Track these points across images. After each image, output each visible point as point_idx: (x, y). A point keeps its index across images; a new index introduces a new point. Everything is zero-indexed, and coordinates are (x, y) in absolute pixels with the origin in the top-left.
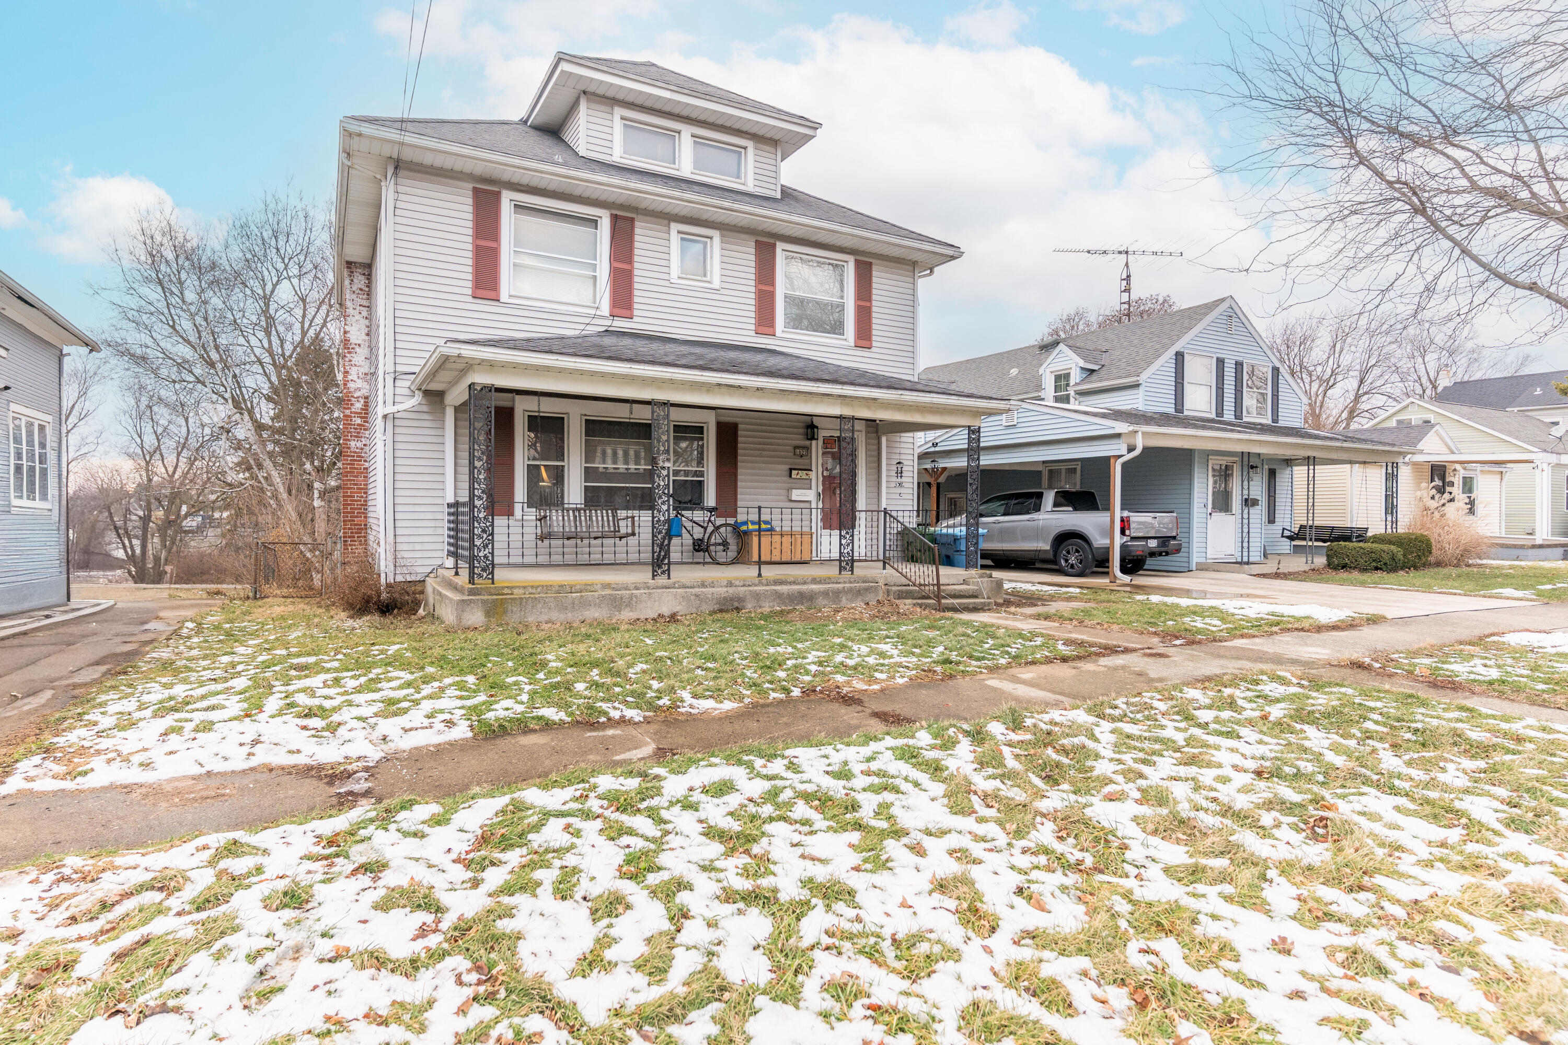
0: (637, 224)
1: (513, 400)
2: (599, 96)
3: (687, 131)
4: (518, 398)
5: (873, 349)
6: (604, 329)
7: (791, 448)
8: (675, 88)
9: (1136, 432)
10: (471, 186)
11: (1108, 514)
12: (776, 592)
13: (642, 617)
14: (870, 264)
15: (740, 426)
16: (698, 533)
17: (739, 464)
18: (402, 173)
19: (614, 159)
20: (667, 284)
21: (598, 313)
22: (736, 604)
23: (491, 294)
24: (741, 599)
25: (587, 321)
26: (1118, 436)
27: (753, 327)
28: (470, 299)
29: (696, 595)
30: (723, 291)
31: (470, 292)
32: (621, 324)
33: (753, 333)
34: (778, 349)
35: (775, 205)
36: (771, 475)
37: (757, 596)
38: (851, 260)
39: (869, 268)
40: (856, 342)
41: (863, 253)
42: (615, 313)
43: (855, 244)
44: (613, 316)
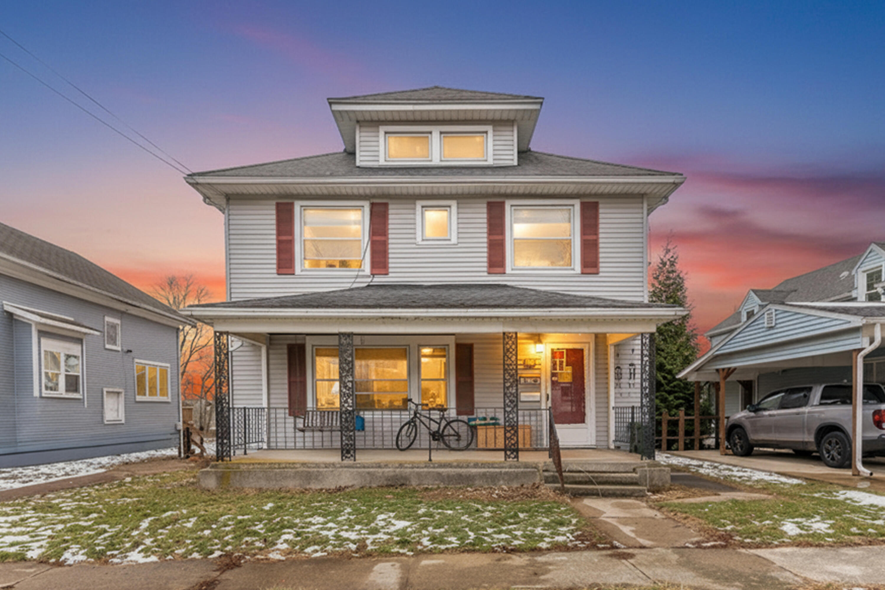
0: (390, 207)
1: (305, 339)
2: (367, 121)
3: (436, 130)
4: (308, 338)
5: (601, 274)
6: (366, 285)
9: (874, 324)
10: (274, 202)
11: (850, 408)
14: (597, 203)
15: (475, 346)
16: (434, 427)
17: (475, 375)
18: (231, 202)
19: (380, 163)
20: (414, 246)
21: (361, 273)
22: (402, 481)
23: (290, 271)
25: (353, 280)
26: (856, 330)
27: (485, 269)
28: (276, 276)
30: (460, 245)
31: (275, 271)
32: (379, 280)
33: (486, 274)
34: (508, 283)
35: (514, 172)
37: (425, 476)
38: (577, 203)
39: (595, 206)
40: (582, 270)
41: (590, 195)
42: (374, 272)
43: (583, 189)
44: (373, 275)
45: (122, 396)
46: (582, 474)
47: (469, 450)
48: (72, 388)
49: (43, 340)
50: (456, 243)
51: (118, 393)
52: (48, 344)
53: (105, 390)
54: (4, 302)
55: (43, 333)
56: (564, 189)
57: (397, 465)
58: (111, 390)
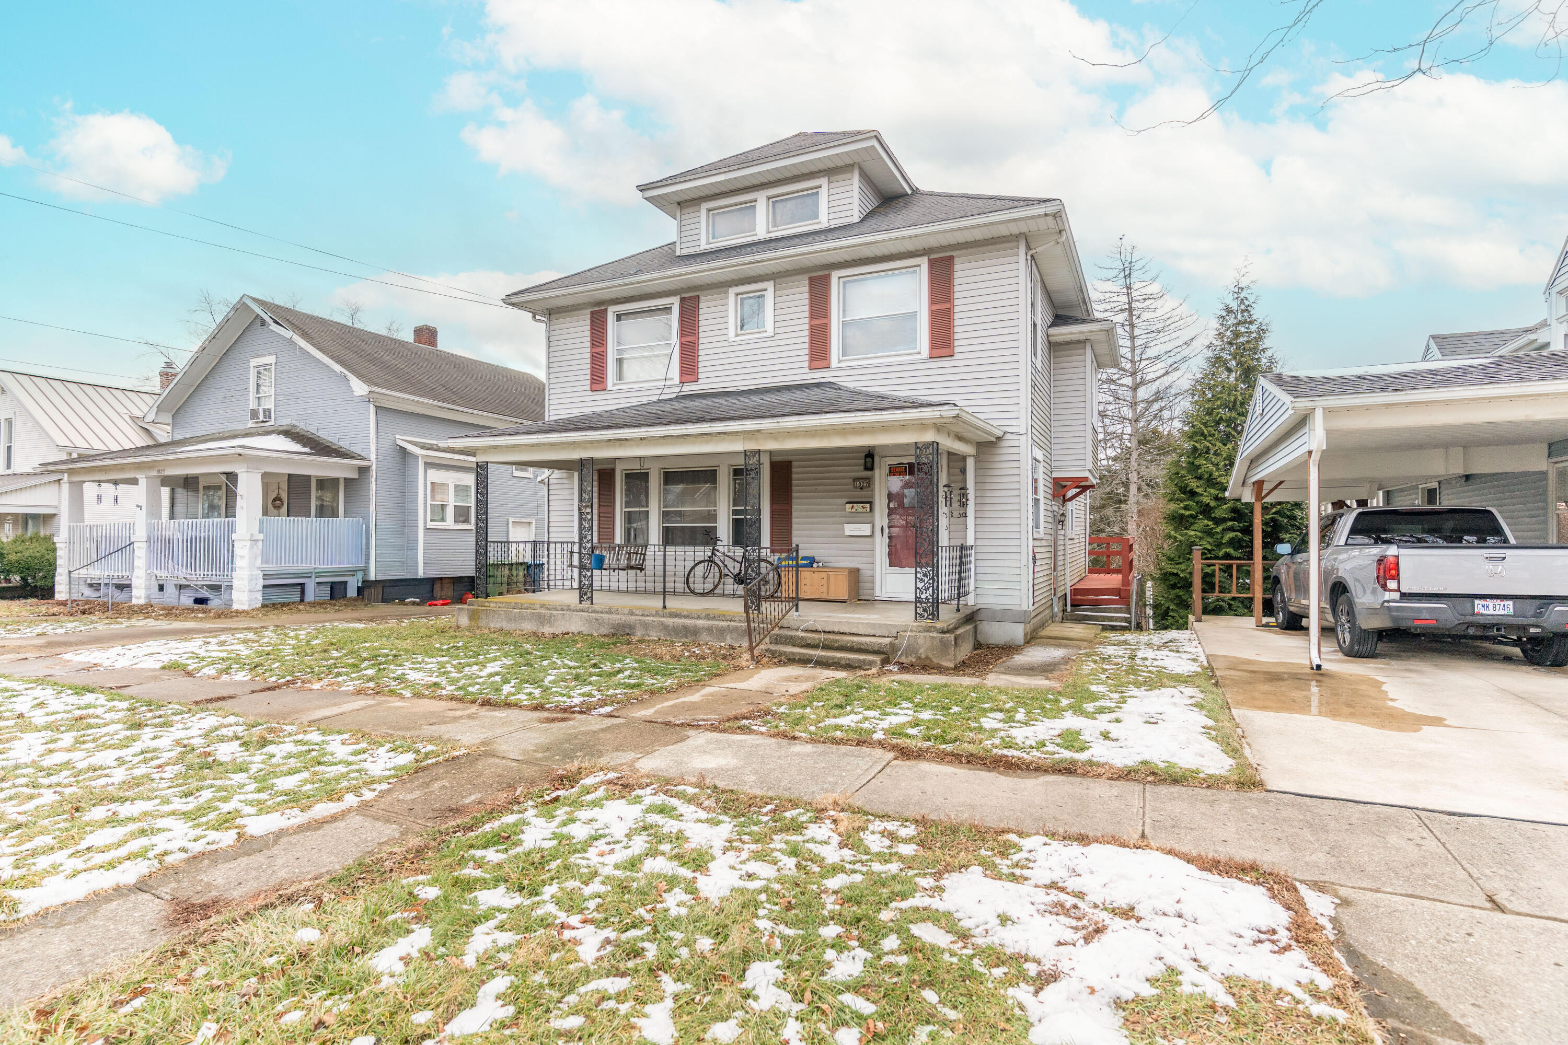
0: (703, 299)
1: (614, 466)
2: (689, 201)
3: (761, 197)
4: (618, 464)
5: (956, 356)
6: (674, 396)
7: (851, 481)
8: (726, 169)
10: (589, 311)
12: (662, 623)
13: (558, 631)
14: (951, 258)
15: (794, 464)
17: (794, 501)
19: (702, 248)
20: (726, 343)
21: (673, 383)
22: (627, 631)
23: (601, 387)
24: (631, 627)
27: (806, 364)
28: (590, 393)
29: (597, 620)
30: (777, 337)
31: (588, 388)
32: (689, 388)
33: (807, 370)
36: (828, 510)
37: (646, 626)
38: (924, 262)
39: (949, 262)
40: (930, 353)
41: (942, 248)
42: (684, 380)
43: (933, 242)
44: (682, 382)
45: (533, 526)
46: (817, 636)
47: (714, 595)
48: (461, 519)
49: (430, 472)
50: (772, 334)
51: (529, 523)
52: (435, 476)
53: (511, 520)
54: (397, 436)
55: (428, 465)
56: (909, 246)
57: (627, 611)
58: (517, 520)
